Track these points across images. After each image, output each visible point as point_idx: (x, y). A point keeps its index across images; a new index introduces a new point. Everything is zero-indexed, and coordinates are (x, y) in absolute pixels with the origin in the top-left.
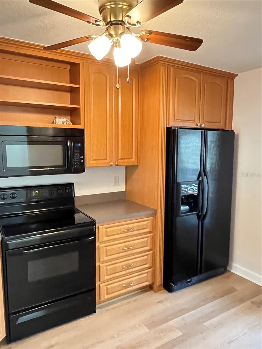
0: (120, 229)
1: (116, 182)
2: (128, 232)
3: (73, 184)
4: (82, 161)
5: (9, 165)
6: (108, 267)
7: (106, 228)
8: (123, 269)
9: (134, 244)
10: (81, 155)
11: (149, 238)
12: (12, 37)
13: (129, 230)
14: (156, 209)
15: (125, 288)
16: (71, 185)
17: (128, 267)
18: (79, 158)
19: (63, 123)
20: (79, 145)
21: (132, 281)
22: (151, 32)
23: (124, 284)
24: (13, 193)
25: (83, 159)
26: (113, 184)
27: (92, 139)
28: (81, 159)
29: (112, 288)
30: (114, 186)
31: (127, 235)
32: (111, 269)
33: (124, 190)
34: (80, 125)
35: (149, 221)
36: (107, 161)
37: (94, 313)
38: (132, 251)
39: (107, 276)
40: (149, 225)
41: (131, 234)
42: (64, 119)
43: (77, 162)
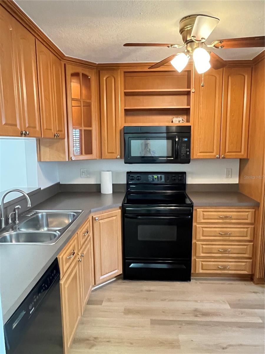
0: (218, 215)
1: (229, 174)
2: (226, 219)
3: (185, 173)
4: (188, 153)
5: (132, 155)
6: (204, 246)
7: (203, 211)
8: (219, 252)
9: (232, 231)
10: (187, 148)
11: (249, 229)
12: (137, 61)
13: (226, 217)
14: (259, 201)
15: (220, 269)
16: (184, 174)
17: (223, 251)
18: (185, 151)
19: (179, 122)
20: (186, 139)
21: (229, 265)
22: (221, 41)
23: (220, 265)
24: (138, 176)
25: (189, 152)
26: (225, 176)
27: (200, 134)
28: (187, 151)
29: (207, 265)
30: (226, 178)
31: (224, 222)
32: (206, 248)
33: (237, 182)
34: (190, 122)
35: (250, 212)
36: (214, 154)
37: (189, 281)
38: (229, 237)
39: (202, 253)
40: (250, 217)
41: (229, 222)
42: (180, 118)
43: (183, 154)
